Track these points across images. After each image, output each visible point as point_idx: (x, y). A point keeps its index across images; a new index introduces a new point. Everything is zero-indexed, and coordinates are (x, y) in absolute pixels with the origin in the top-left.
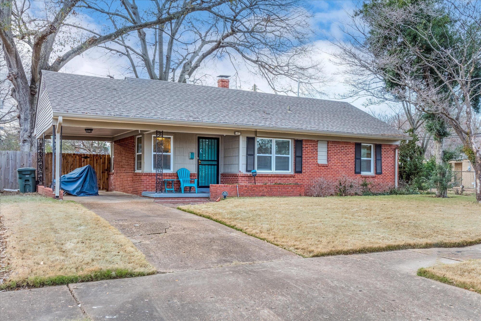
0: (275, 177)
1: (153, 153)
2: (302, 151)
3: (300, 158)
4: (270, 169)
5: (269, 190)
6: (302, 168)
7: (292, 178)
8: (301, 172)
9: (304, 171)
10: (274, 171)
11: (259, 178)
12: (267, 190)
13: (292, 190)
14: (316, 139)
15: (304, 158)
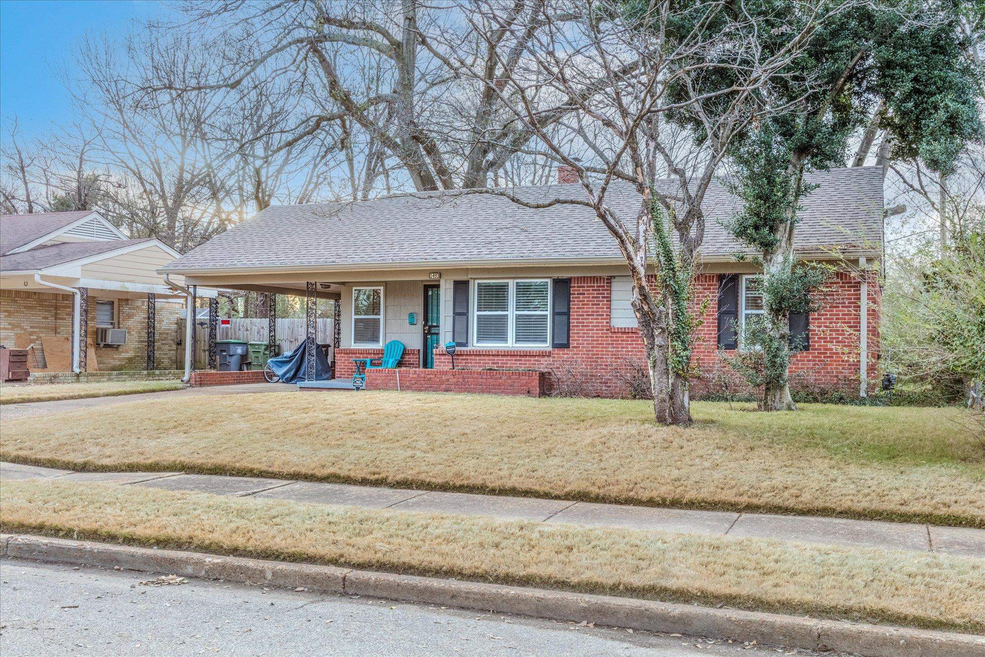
0: (504, 355)
1: (354, 317)
2: (570, 301)
3: (565, 317)
4: (504, 339)
5: (461, 380)
6: (568, 337)
7: (546, 358)
8: (567, 346)
9: (573, 344)
10: (511, 343)
11: (473, 357)
12: (455, 380)
13: (509, 381)
14: (605, 275)
15: (574, 315)
